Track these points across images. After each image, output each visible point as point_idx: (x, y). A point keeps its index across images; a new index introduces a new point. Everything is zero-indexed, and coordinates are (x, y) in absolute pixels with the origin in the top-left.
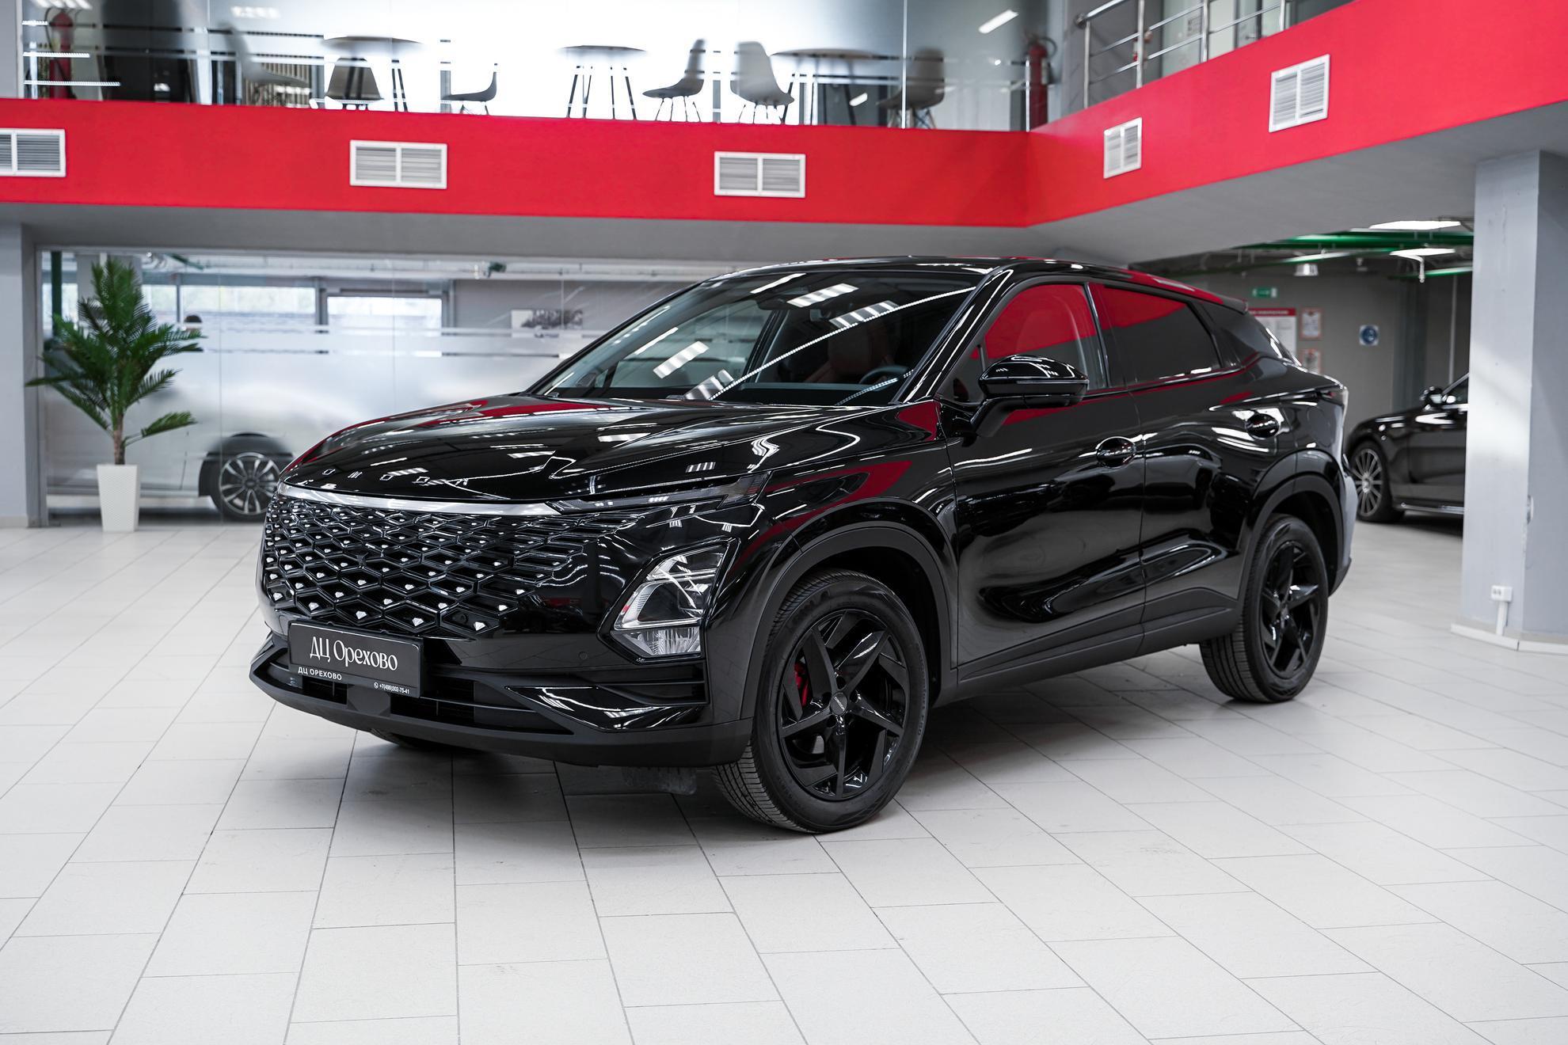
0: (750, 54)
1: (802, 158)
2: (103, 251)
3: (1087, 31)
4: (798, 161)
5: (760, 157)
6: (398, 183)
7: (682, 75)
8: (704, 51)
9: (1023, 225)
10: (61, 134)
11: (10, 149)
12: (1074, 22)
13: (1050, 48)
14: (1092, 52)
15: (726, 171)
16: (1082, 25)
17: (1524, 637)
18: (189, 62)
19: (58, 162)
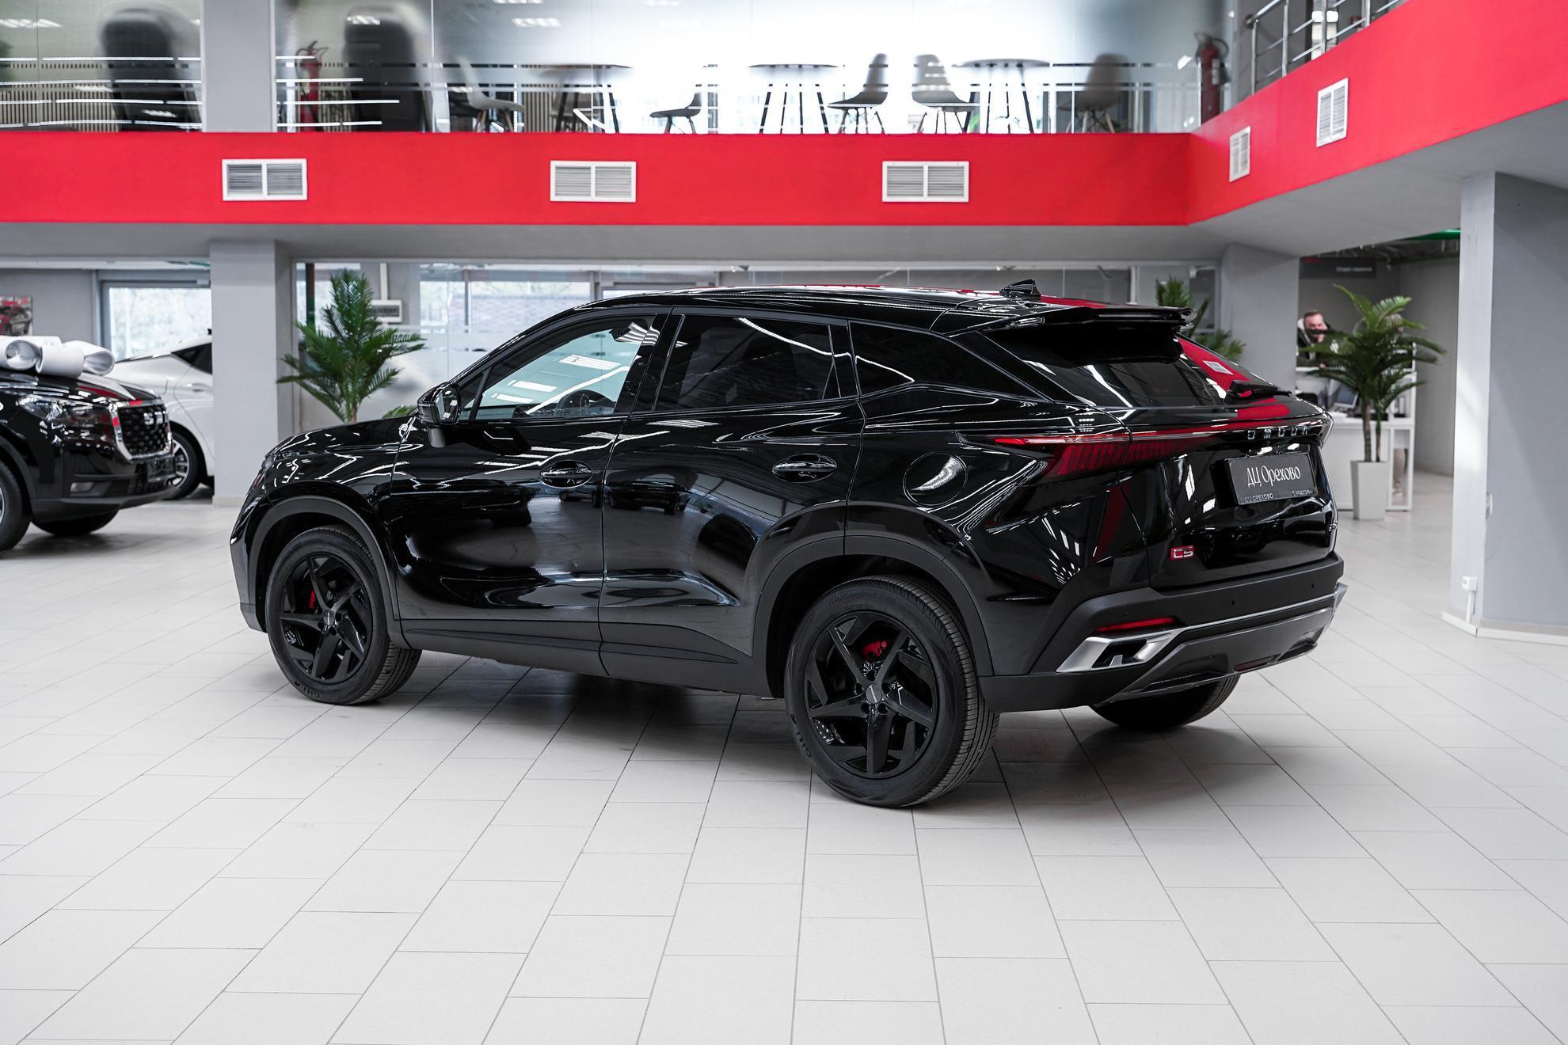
0: (927, 65)
1: (966, 164)
2: (383, 262)
3: (1254, 31)
4: (963, 168)
5: (926, 165)
6: (593, 198)
7: (861, 89)
8: (887, 66)
9: (1184, 223)
10: (303, 162)
11: (261, 177)
12: (1244, 23)
13: (1223, 49)
14: (1259, 52)
15: (895, 179)
16: (1251, 26)
17: (1483, 624)
18: (424, 94)
19: (301, 187)
